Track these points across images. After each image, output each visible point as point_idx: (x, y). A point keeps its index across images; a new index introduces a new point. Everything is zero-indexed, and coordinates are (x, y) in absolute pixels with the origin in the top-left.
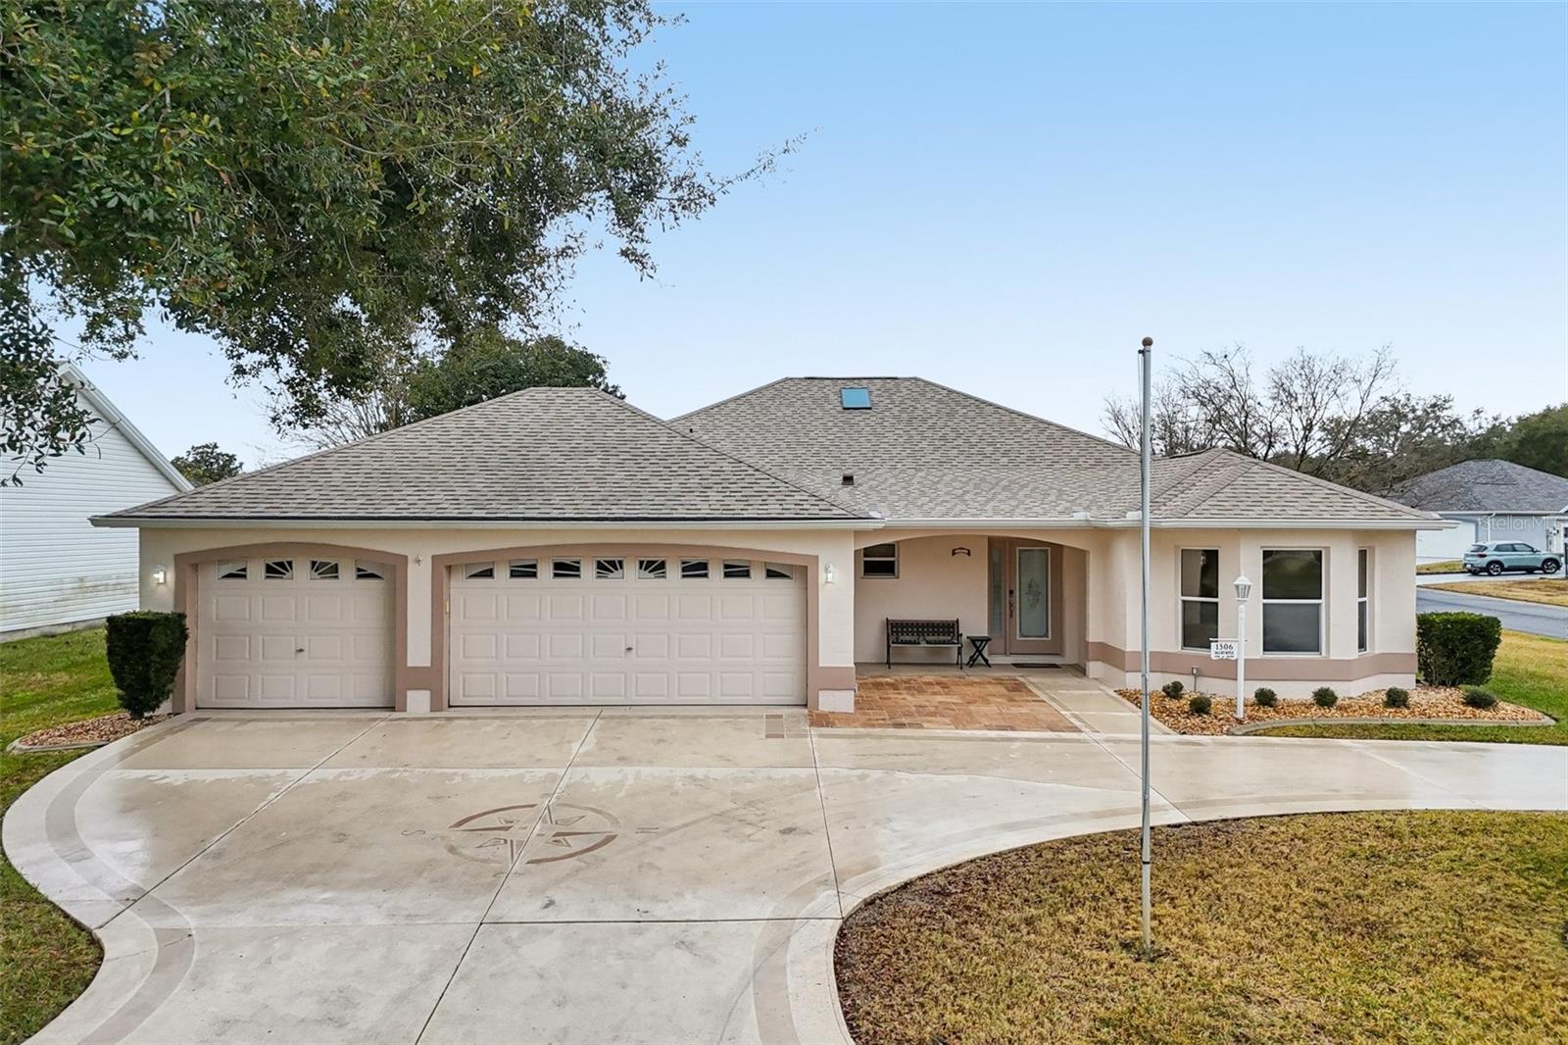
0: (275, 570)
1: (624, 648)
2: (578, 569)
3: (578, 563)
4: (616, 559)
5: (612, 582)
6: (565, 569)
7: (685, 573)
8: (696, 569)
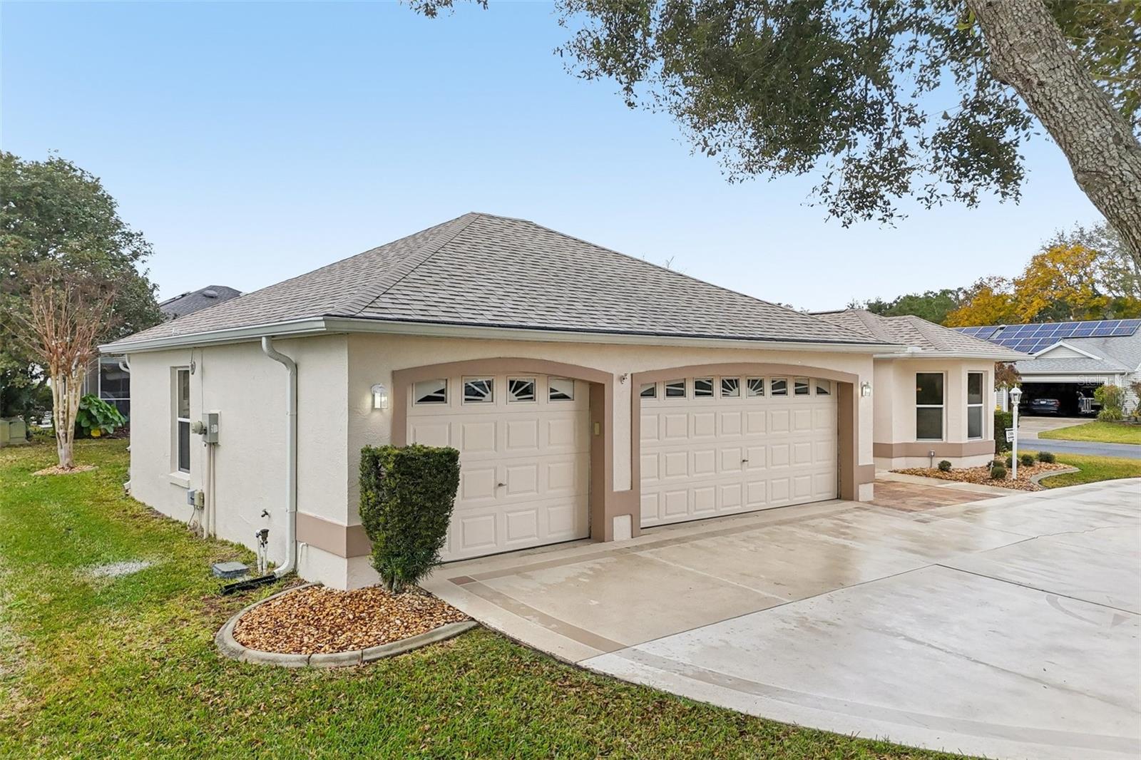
0: (474, 393)
1: (740, 461)
2: (710, 388)
3: (710, 381)
4: (734, 378)
5: (732, 400)
6: (703, 388)
7: (774, 391)
8: (779, 387)
